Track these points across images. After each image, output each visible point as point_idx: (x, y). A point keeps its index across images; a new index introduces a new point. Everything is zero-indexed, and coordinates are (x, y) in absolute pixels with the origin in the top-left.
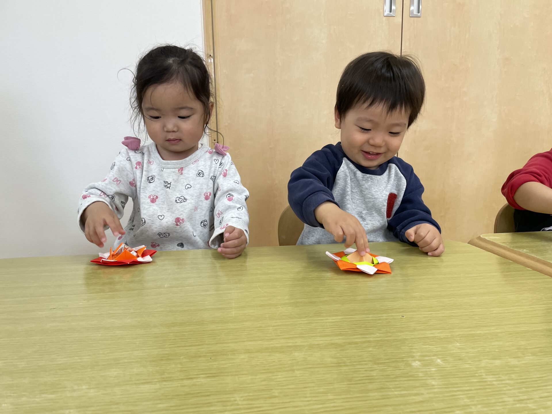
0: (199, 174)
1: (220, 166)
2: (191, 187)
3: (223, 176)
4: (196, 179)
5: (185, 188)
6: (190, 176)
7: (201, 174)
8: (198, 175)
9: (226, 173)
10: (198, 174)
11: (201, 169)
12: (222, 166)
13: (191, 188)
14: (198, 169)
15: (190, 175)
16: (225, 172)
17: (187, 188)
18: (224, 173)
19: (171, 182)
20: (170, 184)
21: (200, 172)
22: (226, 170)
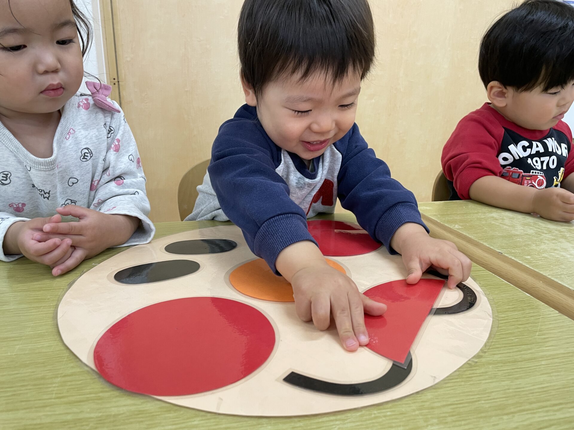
0: (84, 156)
1: (109, 135)
2: (78, 180)
3: (115, 151)
4: (82, 166)
5: (68, 186)
6: (71, 163)
7: (87, 156)
8: (83, 159)
9: (119, 145)
10: (82, 157)
11: (84, 145)
12: (112, 134)
13: (78, 182)
14: (79, 149)
15: (69, 161)
16: (117, 143)
17: (71, 184)
18: (115, 146)
19: (50, 191)
20: (49, 193)
21: (84, 154)
22: (118, 141)
